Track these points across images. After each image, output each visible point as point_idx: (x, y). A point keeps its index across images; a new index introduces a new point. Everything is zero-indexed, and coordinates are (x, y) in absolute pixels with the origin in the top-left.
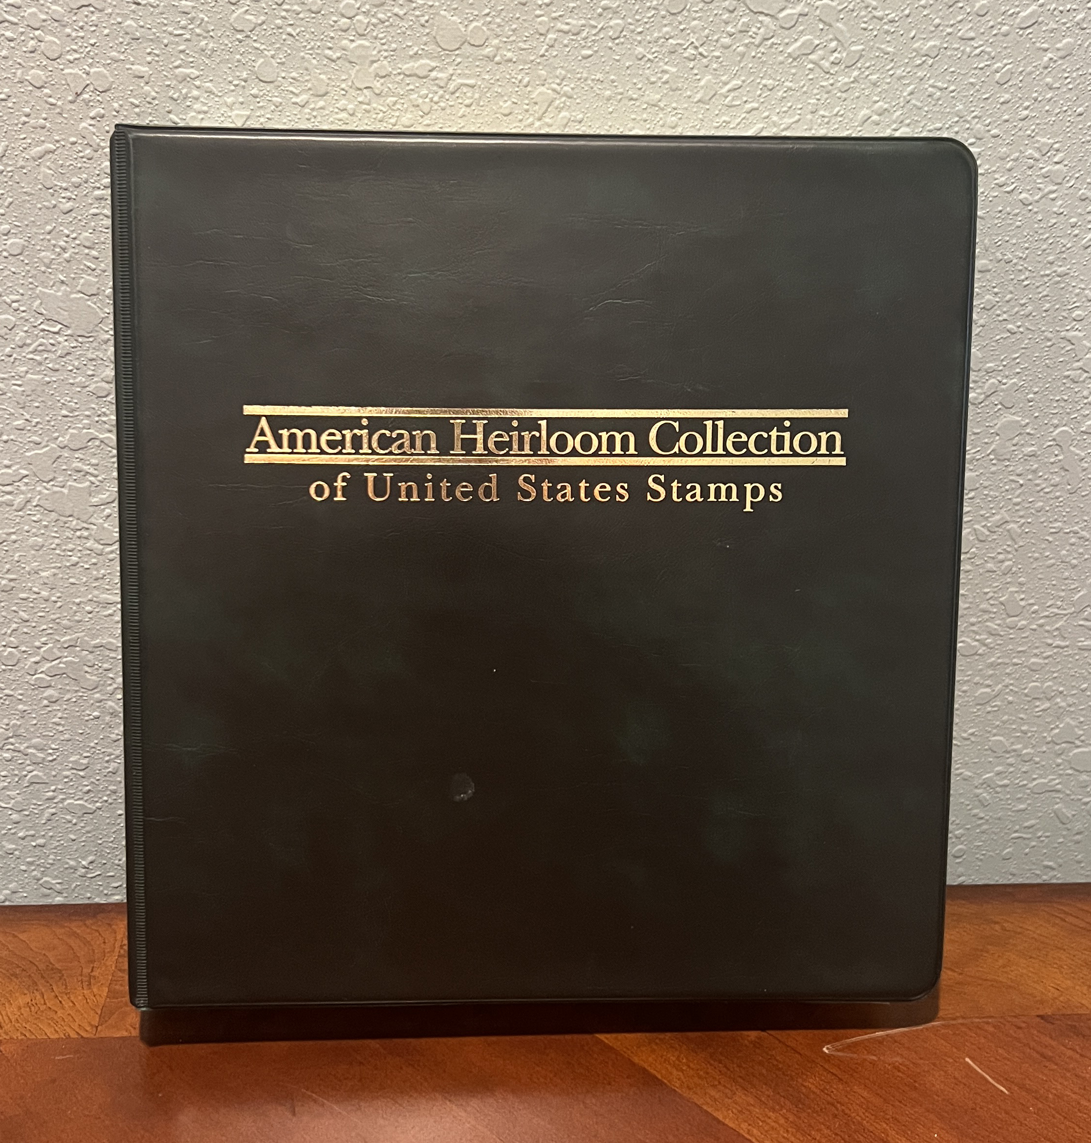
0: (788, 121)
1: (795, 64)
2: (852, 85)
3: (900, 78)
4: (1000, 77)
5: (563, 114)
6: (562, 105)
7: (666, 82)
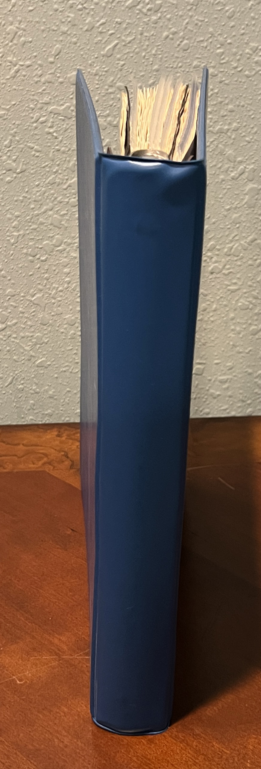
0: (129, 39)
1: (130, 11)
2: (159, 20)
3: (181, 16)
4: (230, 14)
5: (22, 39)
6: (21, 35)
7: (70, 22)
